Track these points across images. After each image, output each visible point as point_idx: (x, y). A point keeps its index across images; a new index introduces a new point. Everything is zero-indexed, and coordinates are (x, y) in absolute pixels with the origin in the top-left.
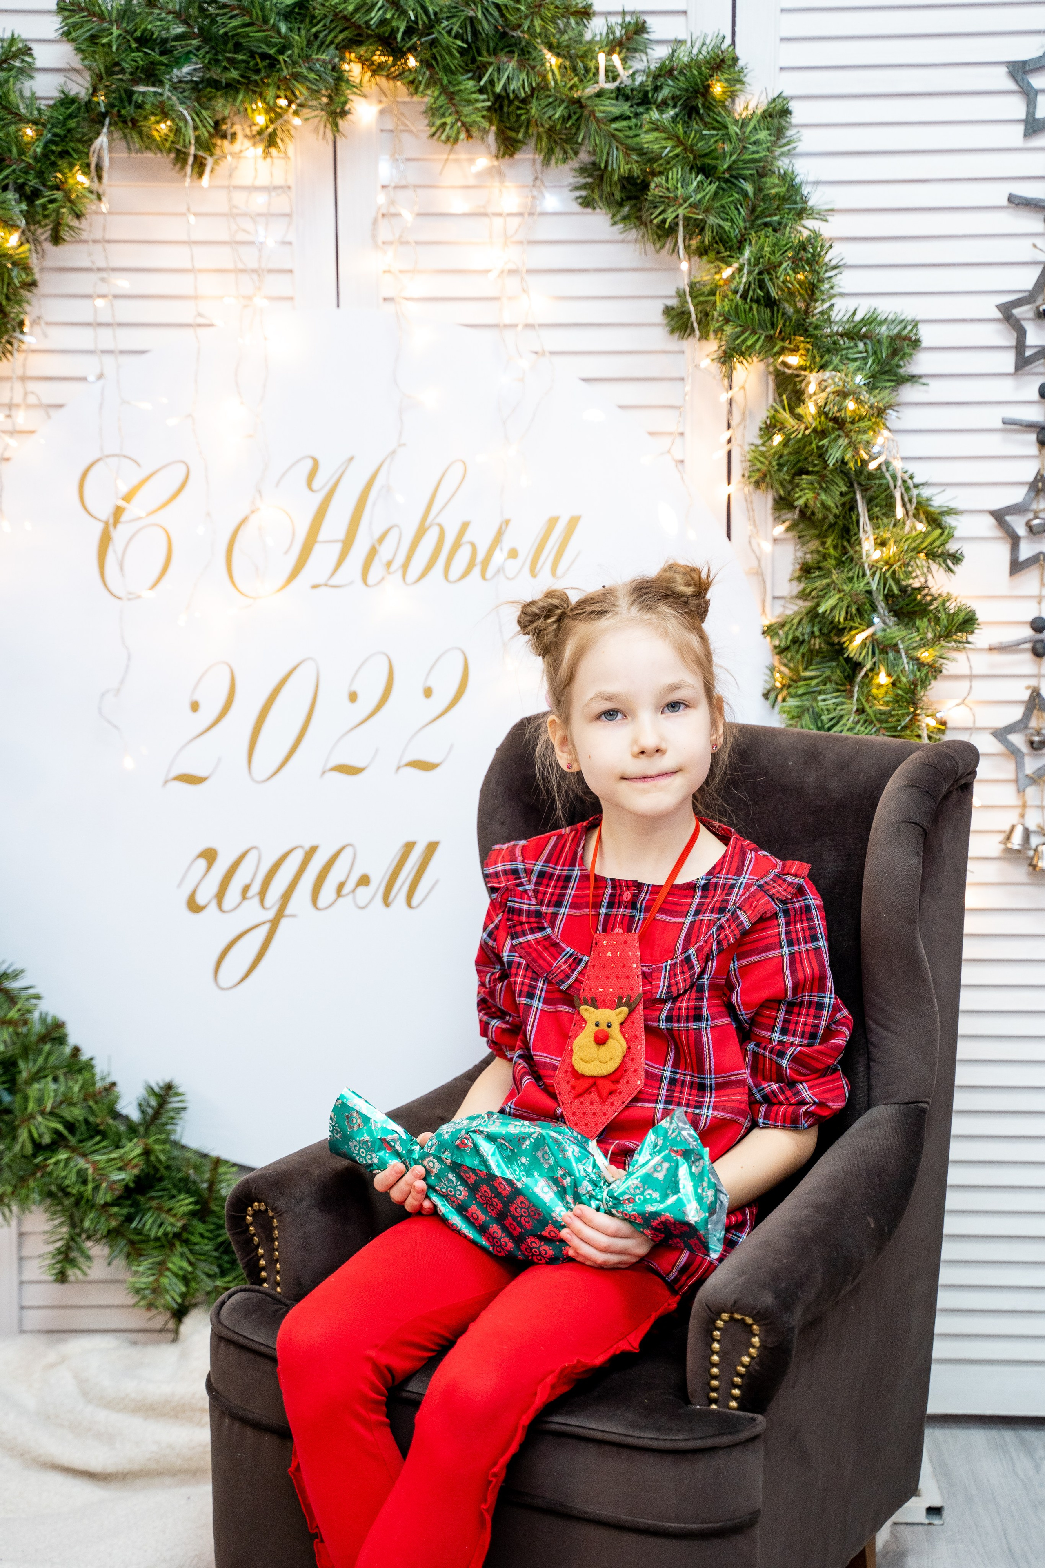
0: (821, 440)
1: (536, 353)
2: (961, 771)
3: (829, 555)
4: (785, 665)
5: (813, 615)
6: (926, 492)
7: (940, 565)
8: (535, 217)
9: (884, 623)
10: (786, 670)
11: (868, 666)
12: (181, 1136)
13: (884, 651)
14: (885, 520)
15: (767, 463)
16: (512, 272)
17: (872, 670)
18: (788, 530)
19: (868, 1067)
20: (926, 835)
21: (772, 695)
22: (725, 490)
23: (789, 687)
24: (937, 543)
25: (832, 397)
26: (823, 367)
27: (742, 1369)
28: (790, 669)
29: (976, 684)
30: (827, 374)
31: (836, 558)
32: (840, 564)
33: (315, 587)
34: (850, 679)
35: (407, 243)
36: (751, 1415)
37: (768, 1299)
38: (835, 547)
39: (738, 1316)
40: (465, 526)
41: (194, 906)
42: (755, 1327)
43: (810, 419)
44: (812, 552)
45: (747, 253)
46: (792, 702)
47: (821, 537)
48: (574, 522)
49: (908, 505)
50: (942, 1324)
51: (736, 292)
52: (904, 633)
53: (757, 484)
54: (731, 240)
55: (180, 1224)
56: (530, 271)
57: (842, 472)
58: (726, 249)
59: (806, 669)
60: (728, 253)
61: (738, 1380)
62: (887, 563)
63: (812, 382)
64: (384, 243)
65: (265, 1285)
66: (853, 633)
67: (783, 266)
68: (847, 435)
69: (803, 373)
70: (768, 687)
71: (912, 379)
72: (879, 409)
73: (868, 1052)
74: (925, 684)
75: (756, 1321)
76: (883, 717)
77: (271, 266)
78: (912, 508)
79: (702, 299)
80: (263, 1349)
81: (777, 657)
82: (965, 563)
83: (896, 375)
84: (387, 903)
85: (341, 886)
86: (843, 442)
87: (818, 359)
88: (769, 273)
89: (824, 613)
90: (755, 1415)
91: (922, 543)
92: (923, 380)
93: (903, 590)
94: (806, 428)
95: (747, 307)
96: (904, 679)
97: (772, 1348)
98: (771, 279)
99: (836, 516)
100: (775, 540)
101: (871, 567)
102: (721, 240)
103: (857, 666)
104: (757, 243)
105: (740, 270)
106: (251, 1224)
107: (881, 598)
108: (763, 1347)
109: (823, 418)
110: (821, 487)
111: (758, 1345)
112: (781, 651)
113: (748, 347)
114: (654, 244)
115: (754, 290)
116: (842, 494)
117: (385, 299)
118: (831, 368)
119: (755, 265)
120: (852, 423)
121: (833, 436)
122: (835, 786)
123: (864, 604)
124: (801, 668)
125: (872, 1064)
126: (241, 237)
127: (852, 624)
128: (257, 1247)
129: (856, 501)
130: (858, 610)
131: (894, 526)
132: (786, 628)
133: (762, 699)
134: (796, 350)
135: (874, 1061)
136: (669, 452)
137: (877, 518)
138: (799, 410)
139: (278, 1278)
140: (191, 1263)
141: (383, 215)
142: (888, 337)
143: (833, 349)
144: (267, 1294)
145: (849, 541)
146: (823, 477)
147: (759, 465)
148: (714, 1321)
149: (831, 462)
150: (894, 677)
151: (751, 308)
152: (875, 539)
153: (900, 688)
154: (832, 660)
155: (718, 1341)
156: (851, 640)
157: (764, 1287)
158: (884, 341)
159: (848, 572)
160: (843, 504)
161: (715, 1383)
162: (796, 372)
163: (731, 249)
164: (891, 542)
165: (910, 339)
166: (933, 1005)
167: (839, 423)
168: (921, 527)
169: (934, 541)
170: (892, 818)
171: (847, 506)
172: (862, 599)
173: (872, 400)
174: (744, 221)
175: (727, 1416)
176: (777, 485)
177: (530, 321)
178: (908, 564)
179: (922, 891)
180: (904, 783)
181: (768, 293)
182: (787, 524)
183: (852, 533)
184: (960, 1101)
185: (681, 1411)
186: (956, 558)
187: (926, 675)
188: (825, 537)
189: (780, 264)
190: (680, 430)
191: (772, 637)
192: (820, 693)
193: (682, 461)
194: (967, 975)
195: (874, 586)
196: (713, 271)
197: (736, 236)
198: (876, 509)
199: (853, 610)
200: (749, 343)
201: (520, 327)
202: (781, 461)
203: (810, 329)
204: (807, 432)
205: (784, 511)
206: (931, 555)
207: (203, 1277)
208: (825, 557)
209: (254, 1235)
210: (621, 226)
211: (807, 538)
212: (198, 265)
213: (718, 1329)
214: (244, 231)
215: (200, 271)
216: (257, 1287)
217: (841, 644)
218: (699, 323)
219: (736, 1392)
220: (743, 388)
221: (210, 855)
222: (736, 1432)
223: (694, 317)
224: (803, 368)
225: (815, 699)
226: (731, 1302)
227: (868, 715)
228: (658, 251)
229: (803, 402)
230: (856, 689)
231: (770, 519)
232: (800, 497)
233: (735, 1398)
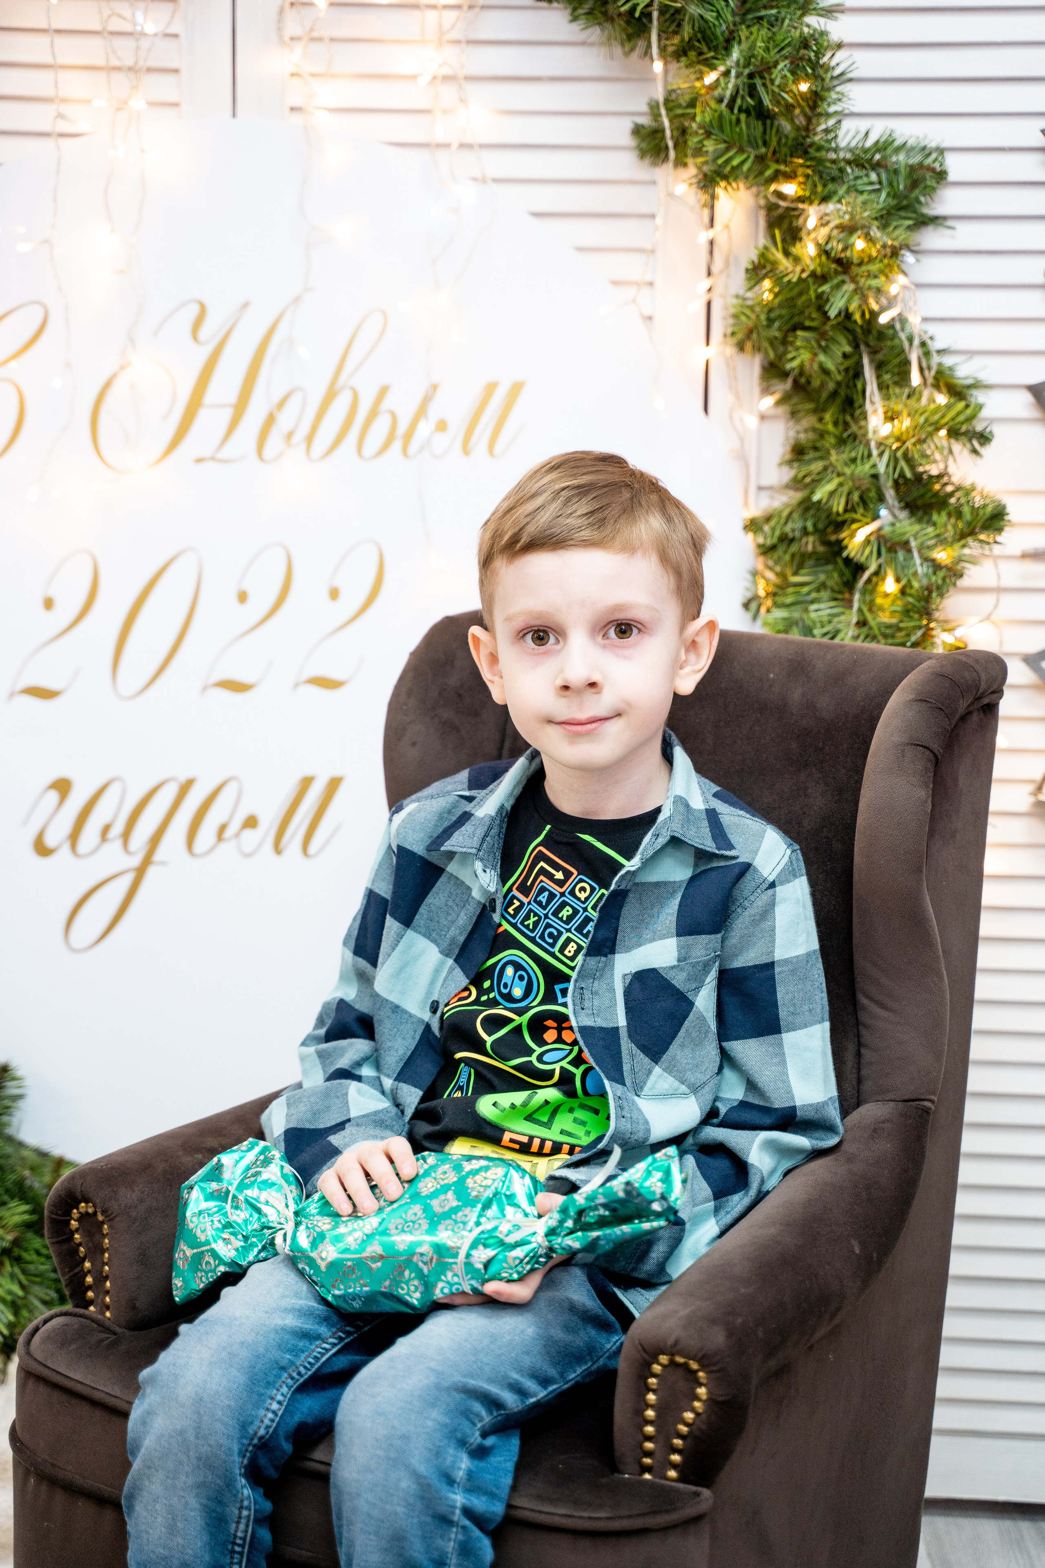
0: (820, 286)
1: (475, 179)
2: (983, 686)
3: (828, 433)
4: (771, 569)
5: (807, 506)
6: (948, 361)
7: (964, 445)
8: (477, 10)
9: (894, 516)
10: (770, 575)
11: (873, 568)
12: (18, 1130)
13: (892, 550)
14: (897, 390)
15: (753, 317)
16: (447, 78)
17: (877, 573)
18: (778, 403)
19: (859, 1055)
20: (937, 762)
21: (753, 606)
22: (702, 353)
23: (775, 594)
24: (961, 418)
25: (835, 232)
26: (825, 199)
27: (683, 1429)
28: (777, 574)
29: (1005, 598)
30: (830, 207)
31: (836, 436)
32: (841, 442)
33: (199, 460)
34: (849, 585)
35: (319, 39)
36: (694, 1488)
37: (718, 1338)
38: (836, 424)
39: (680, 1360)
40: (384, 391)
41: (42, 849)
42: (701, 1374)
43: (808, 261)
44: (806, 431)
45: (735, 54)
46: (779, 614)
47: (819, 411)
48: (516, 389)
49: (926, 372)
50: (944, 1387)
51: (720, 100)
52: (917, 527)
53: (741, 347)
54: (717, 38)
55: (10, 1237)
56: (469, 78)
57: (846, 329)
58: (710, 49)
59: (795, 573)
60: (712, 54)
61: (678, 1442)
62: (898, 439)
63: (812, 216)
64: (292, 39)
65: (92, 1308)
66: (854, 526)
67: (779, 67)
68: (853, 280)
69: (801, 206)
70: (749, 595)
71: (935, 220)
72: (893, 247)
73: (858, 1036)
74: (941, 590)
75: (703, 1367)
76: (888, 631)
77: (151, 63)
78: (930, 376)
79: (679, 111)
80: (79, 1388)
81: (761, 559)
82: (994, 443)
83: (915, 212)
84: (278, 849)
85: (222, 828)
86: (849, 287)
87: (820, 188)
88: (762, 77)
89: (819, 502)
90: (699, 1489)
91: (943, 417)
92: (950, 223)
93: (918, 477)
94: (803, 271)
95: (734, 118)
96: (916, 584)
97: (723, 1403)
98: (764, 85)
99: (839, 384)
100: (763, 418)
101: (879, 444)
102: (704, 38)
103: (858, 568)
104: (747, 38)
105: (727, 74)
106: (77, 1230)
107: (890, 483)
108: (711, 1402)
109: (824, 258)
110: (820, 346)
111: (704, 1397)
112: (766, 550)
113: (733, 168)
114: (623, 45)
115: (743, 98)
116: (845, 356)
117: (292, 109)
118: (835, 199)
119: (744, 67)
120: (860, 264)
121: (835, 281)
122: (825, 703)
123: (868, 490)
124: (789, 572)
125: (863, 1051)
126: (116, 25)
127: (854, 516)
128: (83, 1260)
129: (862, 366)
130: (861, 498)
131: (909, 397)
132: (773, 523)
133: (740, 610)
134: (790, 177)
135: (866, 1046)
136: (634, 301)
137: (888, 387)
138: (796, 250)
139: (108, 1299)
140: (22, 1287)
141: (292, 4)
142: (907, 165)
143: (838, 178)
144: (93, 1320)
145: (852, 416)
146: (823, 335)
147: (743, 318)
148: (648, 1365)
149: (832, 313)
150: (904, 582)
151: (738, 121)
152: (885, 413)
153: (910, 595)
154: (828, 562)
155: (654, 1391)
156: (852, 535)
157: (713, 1321)
158: (903, 170)
159: (850, 452)
160: (847, 370)
161: (649, 1445)
162: (793, 205)
163: (716, 49)
164: (905, 414)
165: (933, 170)
166: (941, 978)
167: (844, 265)
168: (942, 399)
169: (958, 414)
170: (896, 739)
171: (851, 373)
172: (867, 483)
173: (885, 238)
174: (734, 14)
175: (663, 1487)
176: (766, 344)
177: (468, 140)
178: (924, 441)
179: (932, 833)
180: (912, 697)
181: (760, 102)
182: (777, 396)
183: (856, 405)
184: (972, 1111)
185: (604, 1481)
186: (984, 438)
187: (944, 579)
188: (824, 410)
189: (776, 64)
190: (648, 278)
191: (755, 532)
192: (812, 602)
193: (650, 318)
194: (986, 956)
195: (882, 468)
196: (693, 77)
197: (723, 33)
198: (887, 377)
199: (856, 497)
200: (735, 162)
201: (455, 146)
202: (772, 315)
203: (811, 150)
204: (804, 275)
205: (774, 381)
206: (954, 433)
207: (37, 1303)
208: (822, 435)
209: (80, 1244)
210: (581, 23)
211: (802, 414)
212: (60, 61)
213: (655, 1376)
214: (119, 16)
215: (63, 67)
216: (81, 1311)
217: (839, 542)
218: (676, 146)
219: (676, 1458)
220: (727, 227)
221: (62, 787)
222: (674, 1510)
223: (668, 133)
224: (801, 199)
225: (806, 611)
226: (671, 1341)
227: (871, 628)
228: (627, 54)
229: (801, 239)
230: (857, 597)
231: (757, 390)
232: (793, 358)
233: (674, 1466)
